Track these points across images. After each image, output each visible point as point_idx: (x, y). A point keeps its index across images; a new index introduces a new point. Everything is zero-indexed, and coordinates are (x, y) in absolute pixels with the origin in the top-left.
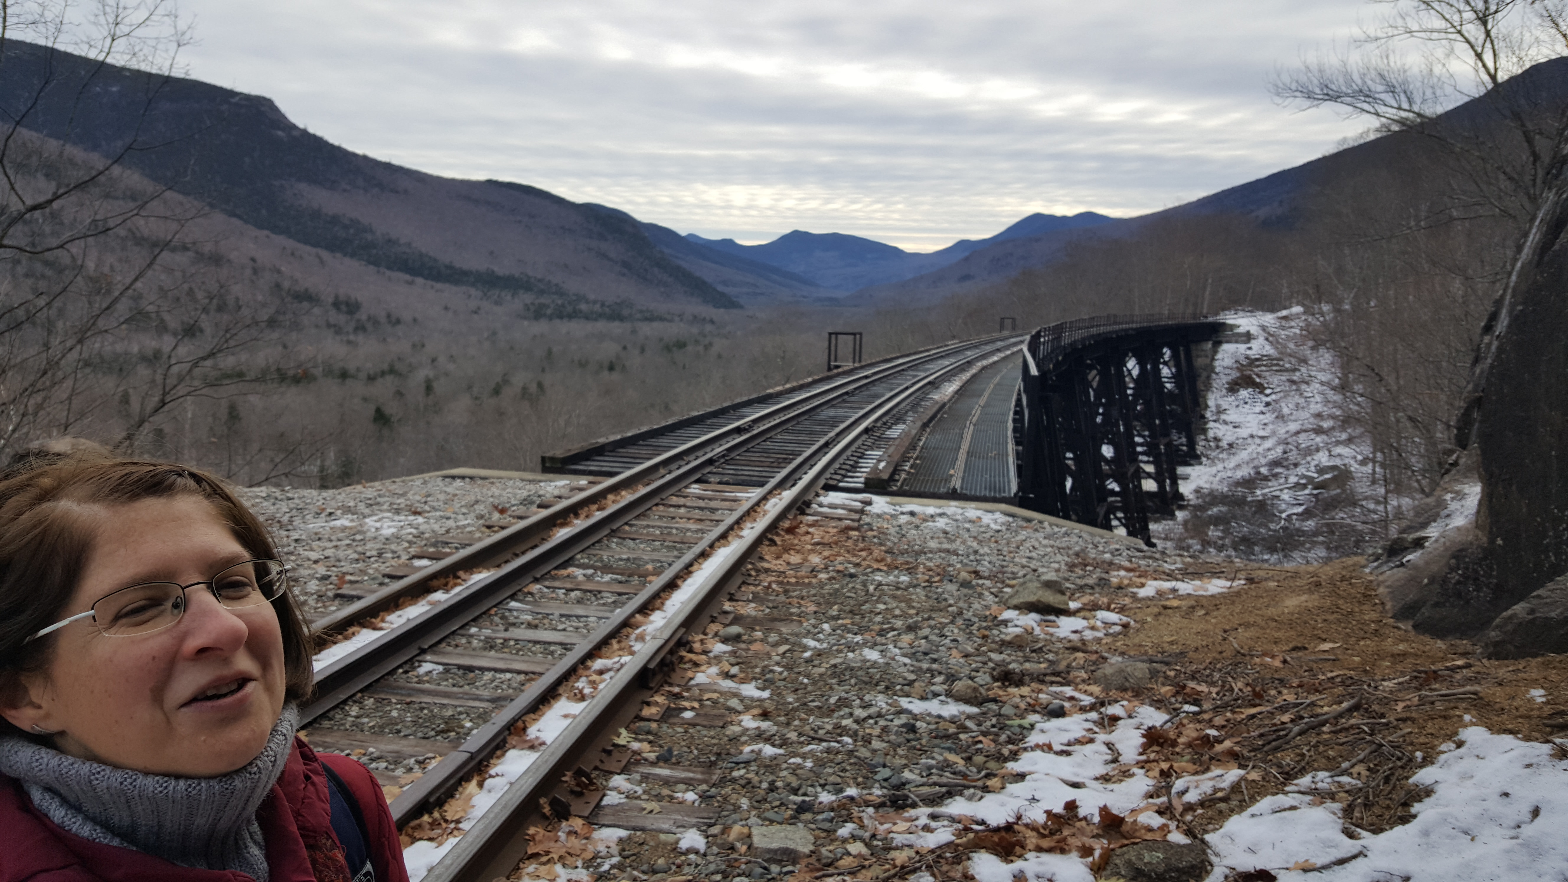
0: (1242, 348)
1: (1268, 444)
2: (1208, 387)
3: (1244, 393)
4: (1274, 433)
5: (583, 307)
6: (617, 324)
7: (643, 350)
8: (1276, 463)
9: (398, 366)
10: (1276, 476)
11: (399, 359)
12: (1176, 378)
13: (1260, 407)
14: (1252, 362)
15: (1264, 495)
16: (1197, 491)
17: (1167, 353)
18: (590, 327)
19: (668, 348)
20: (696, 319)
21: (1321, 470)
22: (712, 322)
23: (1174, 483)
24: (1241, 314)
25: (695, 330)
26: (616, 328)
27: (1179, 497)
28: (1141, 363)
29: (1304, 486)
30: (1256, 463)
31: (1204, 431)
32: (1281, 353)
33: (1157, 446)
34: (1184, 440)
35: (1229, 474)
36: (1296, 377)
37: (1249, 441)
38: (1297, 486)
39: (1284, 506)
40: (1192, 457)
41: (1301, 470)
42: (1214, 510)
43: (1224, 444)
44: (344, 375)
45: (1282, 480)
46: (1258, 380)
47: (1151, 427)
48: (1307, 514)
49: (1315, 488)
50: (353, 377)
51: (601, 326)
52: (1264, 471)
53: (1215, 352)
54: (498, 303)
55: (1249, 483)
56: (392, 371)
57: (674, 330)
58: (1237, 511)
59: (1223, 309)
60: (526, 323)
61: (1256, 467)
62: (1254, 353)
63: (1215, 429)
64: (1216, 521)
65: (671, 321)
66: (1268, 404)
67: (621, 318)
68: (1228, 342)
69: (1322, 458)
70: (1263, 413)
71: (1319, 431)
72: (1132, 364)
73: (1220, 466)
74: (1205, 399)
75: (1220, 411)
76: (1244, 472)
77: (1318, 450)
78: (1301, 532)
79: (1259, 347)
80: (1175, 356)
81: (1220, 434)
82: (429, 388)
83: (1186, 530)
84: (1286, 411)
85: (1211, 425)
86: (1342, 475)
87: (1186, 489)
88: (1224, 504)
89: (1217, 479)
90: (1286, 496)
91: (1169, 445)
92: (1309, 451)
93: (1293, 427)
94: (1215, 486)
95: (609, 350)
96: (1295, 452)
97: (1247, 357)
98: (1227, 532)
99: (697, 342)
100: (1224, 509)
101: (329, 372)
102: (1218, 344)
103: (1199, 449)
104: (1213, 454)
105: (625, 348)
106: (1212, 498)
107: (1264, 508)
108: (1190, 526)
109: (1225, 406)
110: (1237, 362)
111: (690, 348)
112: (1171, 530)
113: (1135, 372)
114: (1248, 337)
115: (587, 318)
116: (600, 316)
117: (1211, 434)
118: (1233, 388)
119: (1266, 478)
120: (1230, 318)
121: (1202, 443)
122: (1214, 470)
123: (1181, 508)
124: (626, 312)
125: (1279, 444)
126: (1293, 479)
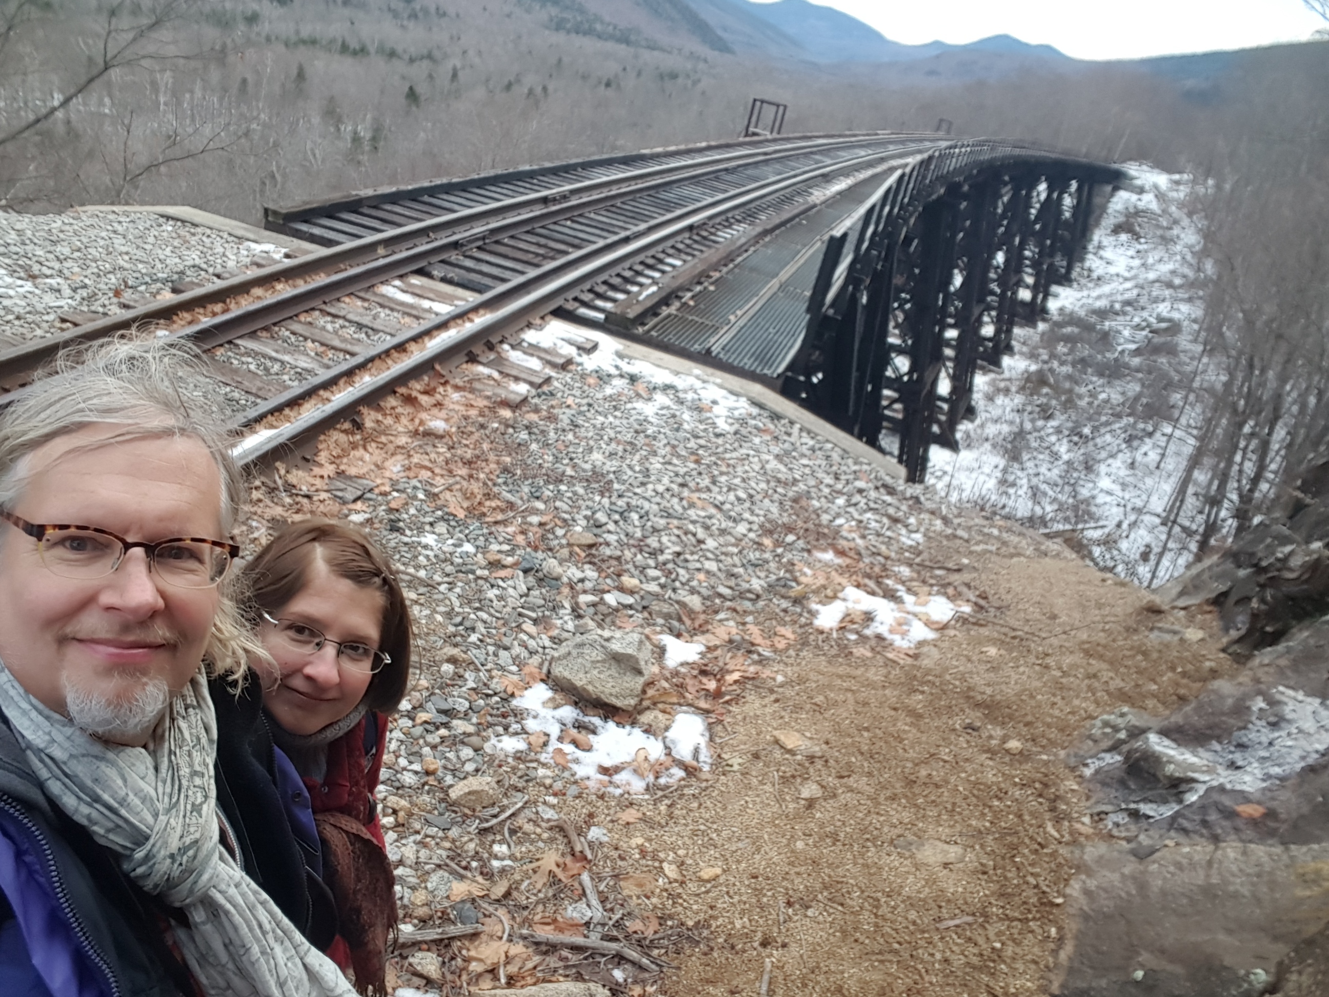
0: (1134, 197)
1: (1128, 285)
2: (1097, 224)
3: (1124, 237)
4: (1135, 277)
5: (598, 27)
6: (623, 46)
7: (639, 74)
8: (1128, 303)
9: (437, 54)
10: (1125, 314)
11: (438, 47)
12: (1076, 209)
13: (1131, 252)
14: (1138, 213)
15: (1110, 326)
16: (1061, 310)
17: (1074, 185)
18: (600, 45)
19: (661, 77)
20: (692, 56)
21: (1160, 319)
22: (706, 61)
23: (1045, 298)
24: (1144, 167)
25: (689, 66)
26: (622, 49)
27: (1044, 311)
28: (1050, 190)
29: (1143, 329)
30: (1114, 298)
31: (1082, 260)
32: (1163, 211)
33: (1041, 264)
34: (1065, 263)
35: (1090, 301)
36: (1169, 234)
37: (1115, 278)
38: (1138, 327)
39: (1122, 340)
40: (1065, 280)
41: (1145, 314)
42: (1068, 330)
43: (1095, 275)
44: (392, 54)
45: (1128, 318)
46: (1137, 229)
47: (1041, 245)
48: (1137, 352)
49: (1151, 332)
50: (399, 57)
51: (610, 46)
52: (1117, 306)
53: (1112, 195)
54: (528, 11)
55: (1102, 314)
56: (430, 57)
57: (670, 62)
58: (1085, 335)
59: (1131, 159)
60: (547, 32)
61: (1113, 302)
62: (1141, 205)
63: (1092, 261)
64: (1067, 339)
65: (670, 53)
66: (1138, 252)
67: (627, 42)
68: (1126, 189)
69: (1163, 309)
70: (1132, 257)
71: (1170, 285)
72: (1043, 187)
73: (1085, 293)
74: (1092, 233)
75: (1100, 247)
76: (1102, 304)
77: (1164, 300)
78: (1127, 366)
79: (1148, 201)
80: (1079, 189)
81: (1094, 266)
82: (455, 75)
83: (1042, 340)
84: (1150, 261)
85: (1090, 256)
86: (1174, 328)
87: (1053, 305)
88: (1078, 326)
89: (1081, 303)
90: (1126, 333)
91: (1051, 265)
92: (1156, 300)
93: (1152, 276)
94: (1076, 309)
95: (611, 68)
96: (1146, 297)
97: (1135, 207)
98: (1071, 351)
99: (688, 76)
100: (1076, 330)
101: (381, 50)
102: (1116, 189)
103: (1074, 275)
104: (1083, 281)
105: (624, 69)
106: (1070, 319)
107: (1106, 339)
108: (1045, 338)
109: (1105, 243)
110: (1127, 208)
111: (680, 80)
112: (1030, 338)
113: (1043, 196)
114: (1141, 190)
115: (599, 37)
116: (611, 37)
117: (1087, 264)
118: (1117, 230)
119: (1117, 314)
120: (1132, 169)
121: (1078, 270)
122: (1079, 295)
123: (1044, 320)
124: (633, 38)
125: (1136, 286)
126: (1137, 320)
